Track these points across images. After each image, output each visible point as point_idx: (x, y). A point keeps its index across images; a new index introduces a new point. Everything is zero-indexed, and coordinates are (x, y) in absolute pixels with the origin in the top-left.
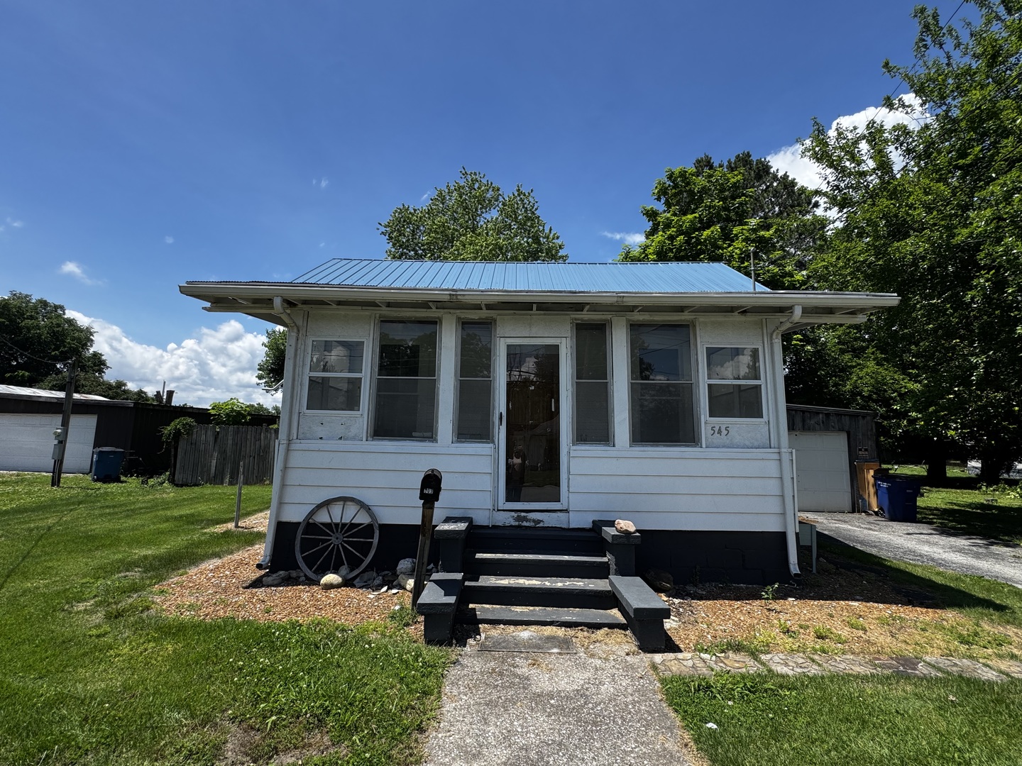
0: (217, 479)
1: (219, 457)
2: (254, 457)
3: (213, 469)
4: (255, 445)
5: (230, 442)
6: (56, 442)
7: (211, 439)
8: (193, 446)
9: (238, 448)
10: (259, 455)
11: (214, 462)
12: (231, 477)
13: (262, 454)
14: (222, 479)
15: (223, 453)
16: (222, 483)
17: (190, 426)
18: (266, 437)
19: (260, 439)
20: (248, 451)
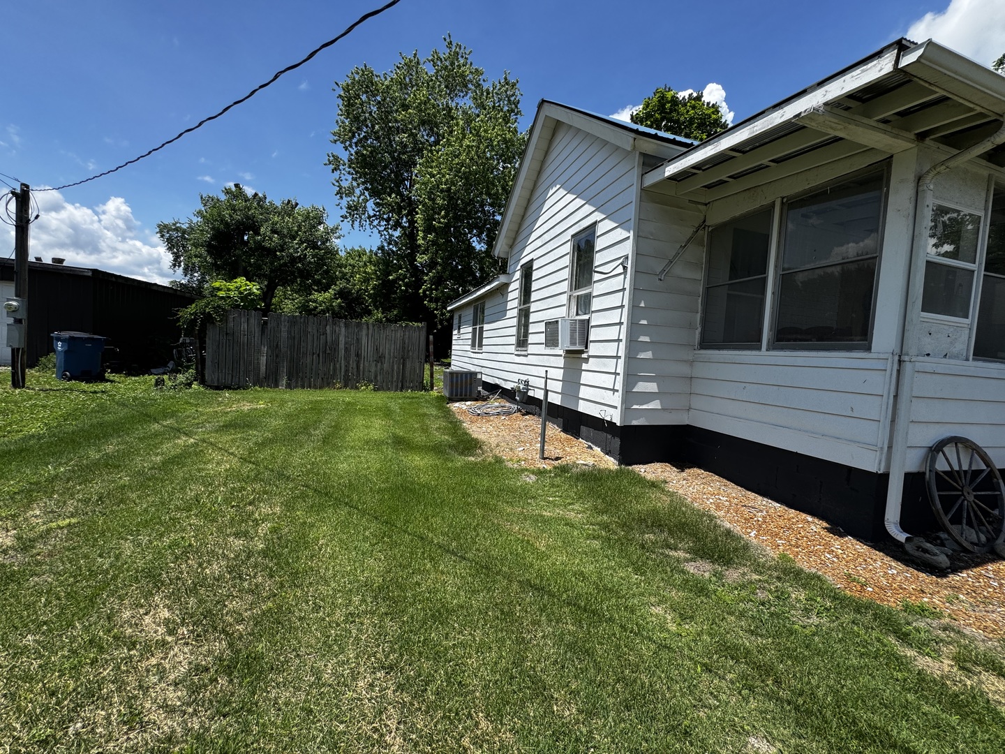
0: (270, 380)
1: (270, 352)
2: (319, 355)
3: (263, 368)
4: (318, 338)
5: (284, 334)
6: (11, 321)
7: (257, 331)
8: (231, 338)
9: (296, 343)
10: (325, 352)
11: (263, 360)
12: (289, 379)
13: (328, 351)
14: (276, 380)
15: (275, 349)
16: (276, 386)
17: (224, 310)
18: (333, 332)
19: (325, 333)
20: (309, 347)
